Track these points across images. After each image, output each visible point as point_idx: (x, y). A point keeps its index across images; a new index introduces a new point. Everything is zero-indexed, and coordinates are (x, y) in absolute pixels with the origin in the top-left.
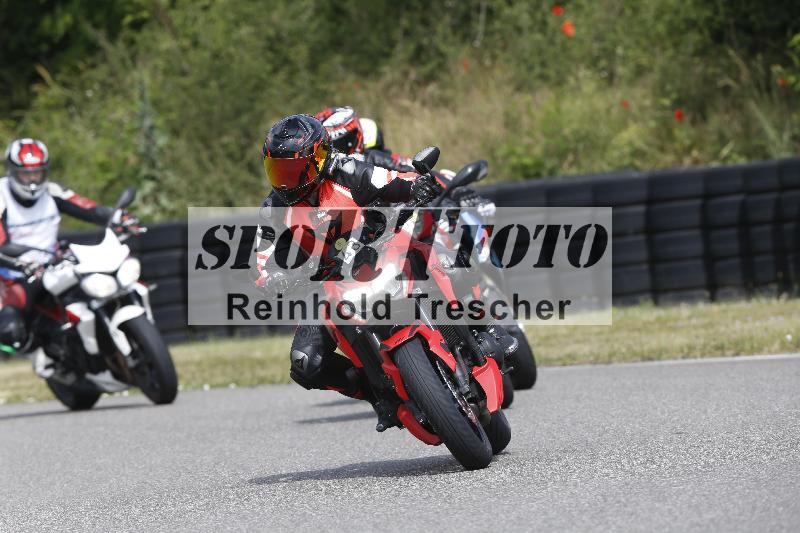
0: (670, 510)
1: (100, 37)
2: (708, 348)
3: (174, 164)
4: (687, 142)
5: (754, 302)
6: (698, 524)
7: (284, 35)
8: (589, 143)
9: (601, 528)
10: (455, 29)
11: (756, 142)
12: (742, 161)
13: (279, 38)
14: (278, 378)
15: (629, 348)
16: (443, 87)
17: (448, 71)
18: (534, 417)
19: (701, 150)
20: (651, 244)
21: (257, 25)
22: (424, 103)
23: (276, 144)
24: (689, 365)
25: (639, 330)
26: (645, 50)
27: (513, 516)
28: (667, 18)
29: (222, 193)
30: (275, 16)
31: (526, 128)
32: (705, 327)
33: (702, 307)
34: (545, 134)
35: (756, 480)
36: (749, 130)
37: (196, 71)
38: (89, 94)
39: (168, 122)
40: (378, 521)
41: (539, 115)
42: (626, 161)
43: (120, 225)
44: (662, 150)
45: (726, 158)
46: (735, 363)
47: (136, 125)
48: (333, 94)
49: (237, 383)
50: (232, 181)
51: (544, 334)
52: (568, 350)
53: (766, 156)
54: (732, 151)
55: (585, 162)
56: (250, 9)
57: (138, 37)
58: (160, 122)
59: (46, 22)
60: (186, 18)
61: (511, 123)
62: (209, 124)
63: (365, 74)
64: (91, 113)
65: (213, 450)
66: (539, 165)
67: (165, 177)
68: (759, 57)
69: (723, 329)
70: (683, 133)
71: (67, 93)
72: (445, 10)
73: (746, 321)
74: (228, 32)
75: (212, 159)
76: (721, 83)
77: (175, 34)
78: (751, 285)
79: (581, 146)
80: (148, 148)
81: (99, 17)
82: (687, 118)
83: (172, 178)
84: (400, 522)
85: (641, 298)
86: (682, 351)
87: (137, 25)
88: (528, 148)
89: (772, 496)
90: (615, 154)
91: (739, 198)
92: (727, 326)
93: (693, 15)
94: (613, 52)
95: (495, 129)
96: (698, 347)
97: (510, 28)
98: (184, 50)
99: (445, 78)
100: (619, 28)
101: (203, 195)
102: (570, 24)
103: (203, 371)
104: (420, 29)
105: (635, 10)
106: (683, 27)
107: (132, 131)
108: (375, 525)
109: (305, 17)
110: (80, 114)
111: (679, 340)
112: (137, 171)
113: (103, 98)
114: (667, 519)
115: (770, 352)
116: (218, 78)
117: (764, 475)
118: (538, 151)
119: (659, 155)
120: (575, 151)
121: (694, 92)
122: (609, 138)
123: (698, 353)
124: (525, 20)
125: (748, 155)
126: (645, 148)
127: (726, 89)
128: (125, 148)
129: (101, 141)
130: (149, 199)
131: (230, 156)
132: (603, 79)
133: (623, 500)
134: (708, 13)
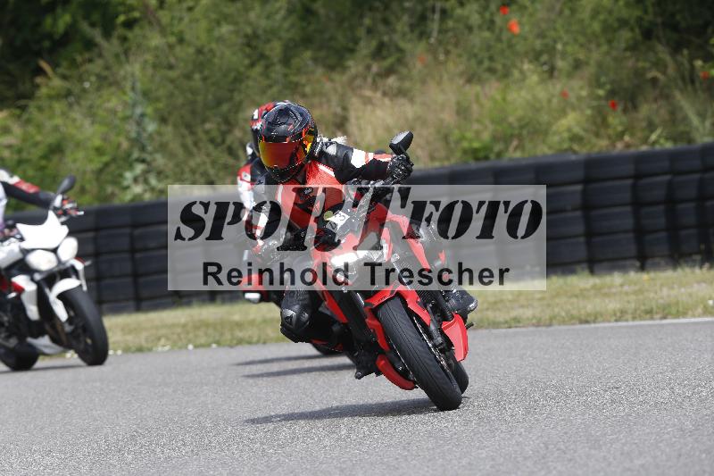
0: (605, 456)
1: (96, 35)
2: (638, 312)
3: (163, 148)
4: (620, 128)
5: (679, 271)
6: (629, 469)
7: (260, 32)
8: (532, 128)
9: (543, 473)
10: (412, 27)
11: (682, 128)
12: (669, 145)
13: (255, 36)
14: (255, 339)
15: (568, 312)
16: (402, 79)
17: (406, 65)
18: (483, 373)
19: (632, 135)
20: (587, 220)
21: (236, 24)
22: (385, 94)
23: (269, 130)
24: (620, 327)
25: (576, 296)
26: (582, 46)
27: (464, 462)
28: (602, 17)
29: (205, 174)
30: (252, 16)
31: (475, 116)
32: (635, 293)
33: (633, 275)
34: (493, 122)
35: (681, 430)
36: (674, 116)
37: (182, 65)
38: (87, 85)
39: (156, 110)
40: (345, 466)
41: (488, 104)
42: (565, 146)
43: (61, 208)
44: (597, 135)
45: (654, 143)
46: (662, 326)
47: (128, 113)
48: (304, 86)
49: (218, 343)
50: (214, 163)
51: (492, 299)
52: (514, 314)
53: (690, 141)
54: (659, 137)
55: (528, 145)
56: (230, 9)
57: (130, 35)
58: (149, 110)
59: (48, 21)
60: (172, 18)
61: (462, 112)
62: (193, 112)
63: (332, 68)
64: (89, 103)
65: (197, 402)
66: (487, 148)
67: (154, 160)
68: (685, 52)
69: (652, 295)
70: (616, 120)
71: (66, 85)
72: (404, 10)
73: (672, 288)
74: (210, 31)
75: (196, 144)
76: (650, 75)
77: (163, 32)
78: (677, 256)
79: (525, 132)
80: (139, 134)
81: (96, 17)
82: (620, 108)
83: (160, 160)
84: (364, 467)
85: (578, 268)
86: (615, 315)
87: (129, 24)
88: (478, 133)
89: (696, 445)
90: (556, 138)
91: (667, 178)
92: (656, 293)
93: (625, 13)
94: (554, 48)
95: (448, 117)
96: (630, 311)
97: (461, 26)
98: (171, 47)
99: (404, 71)
100: (558, 26)
101: (187, 175)
102: (516, 23)
103: (188, 333)
104: (381, 28)
105: (573, 11)
106: (616, 25)
107: (126, 119)
108: (342, 470)
109: (278, 17)
110: (78, 103)
111: (613, 305)
112: (129, 155)
113: (99, 89)
114: (603, 465)
115: (694, 316)
116: (201, 72)
117: (689, 425)
118: (486, 136)
119: (594, 140)
120: (520, 137)
121: (626, 84)
122: (550, 124)
123: (629, 317)
124: (475, 19)
125: (675, 139)
126: (582, 133)
127: (654, 81)
128: (118, 134)
129: (97, 127)
130: (141, 179)
131: (212, 141)
132: (544, 72)
133: (562, 447)
134: (638, 13)
